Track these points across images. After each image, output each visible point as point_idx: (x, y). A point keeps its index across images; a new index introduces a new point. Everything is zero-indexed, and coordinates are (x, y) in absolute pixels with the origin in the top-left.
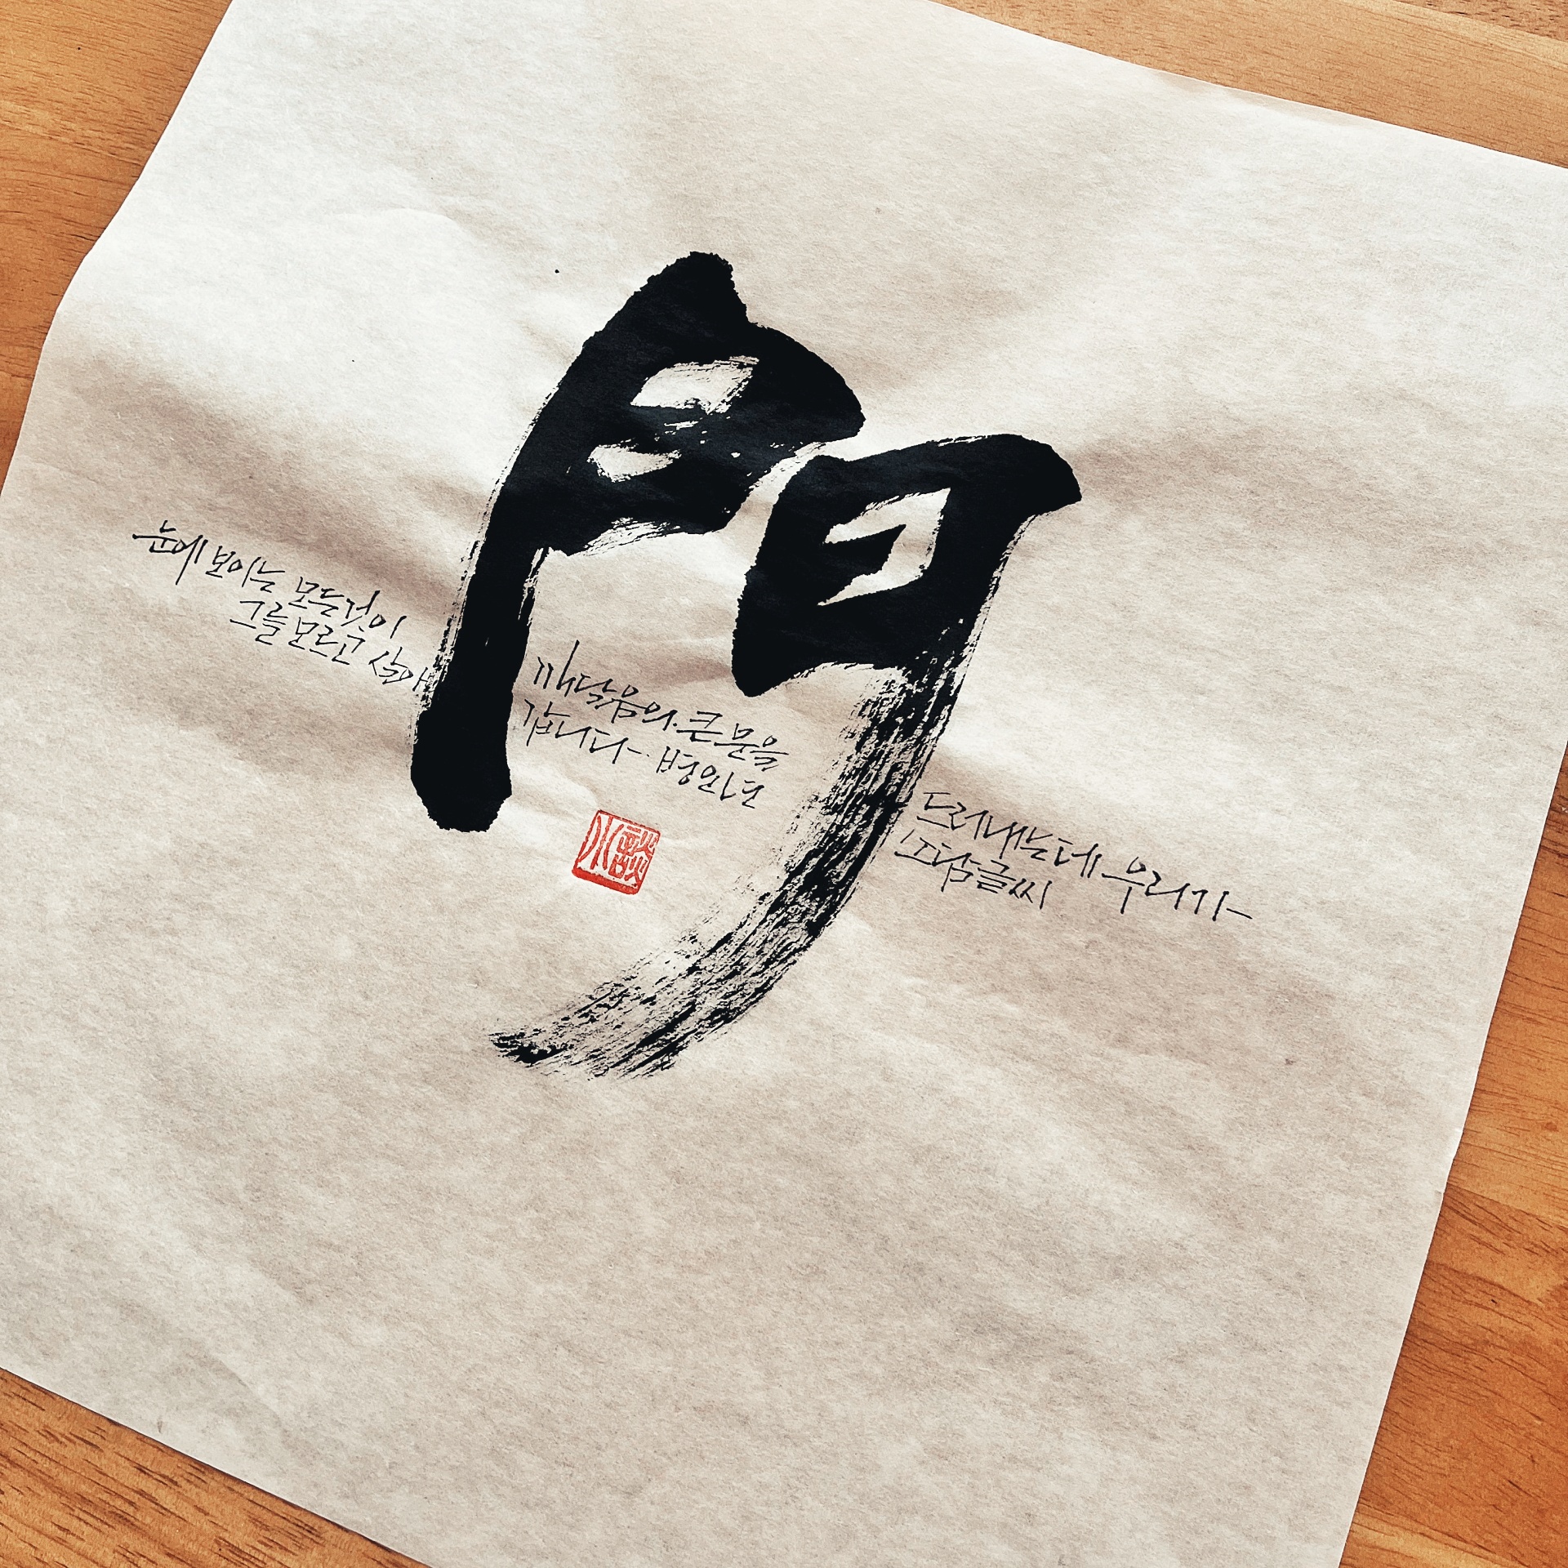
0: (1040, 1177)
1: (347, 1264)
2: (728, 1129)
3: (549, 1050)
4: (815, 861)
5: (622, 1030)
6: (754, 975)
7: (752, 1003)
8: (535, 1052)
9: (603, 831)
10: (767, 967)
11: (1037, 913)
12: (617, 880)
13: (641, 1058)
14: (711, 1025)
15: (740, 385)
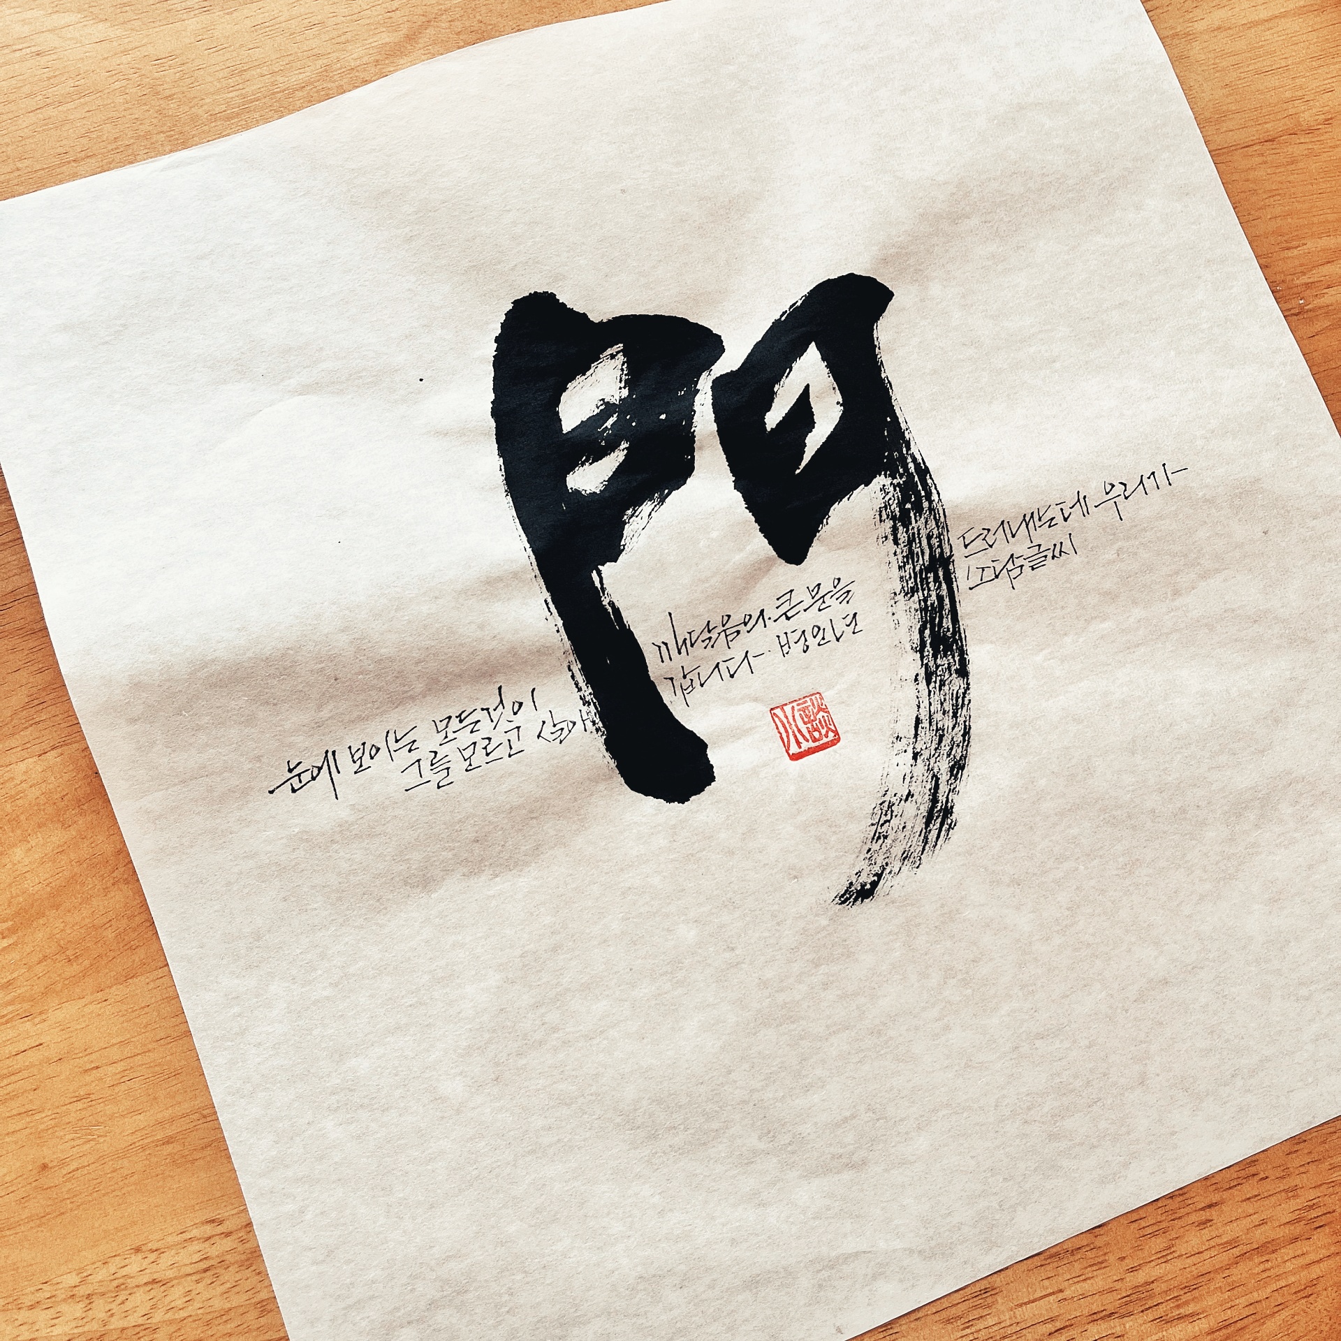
0: (1199, 704)
1: (866, 1119)
2: (1020, 828)
3: (876, 878)
4: (927, 632)
5: (909, 827)
6: (953, 728)
7: (967, 746)
8: (868, 886)
9: (785, 721)
10: (957, 718)
11: (1076, 559)
12: (821, 742)
13: (934, 833)
14: (956, 779)
15: (622, 370)
